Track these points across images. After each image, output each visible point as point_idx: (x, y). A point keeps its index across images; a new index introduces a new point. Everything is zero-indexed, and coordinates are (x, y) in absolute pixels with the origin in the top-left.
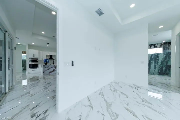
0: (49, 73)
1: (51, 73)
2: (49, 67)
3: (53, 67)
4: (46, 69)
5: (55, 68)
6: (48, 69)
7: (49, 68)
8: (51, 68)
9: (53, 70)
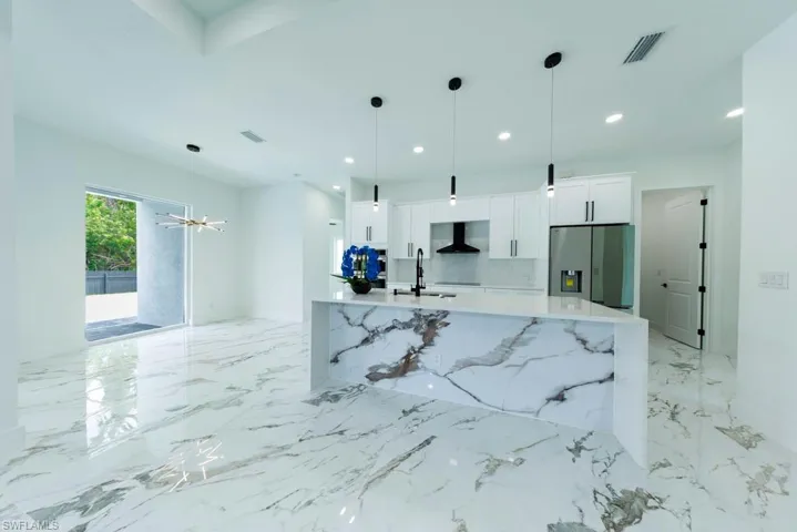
0: (374, 376)
1: (384, 384)
2: (371, 323)
3: (406, 326)
4: (350, 329)
5: (417, 341)
6: (366, 341)
7: (374, 333)
8: (388, 330)
9: (404, 358)
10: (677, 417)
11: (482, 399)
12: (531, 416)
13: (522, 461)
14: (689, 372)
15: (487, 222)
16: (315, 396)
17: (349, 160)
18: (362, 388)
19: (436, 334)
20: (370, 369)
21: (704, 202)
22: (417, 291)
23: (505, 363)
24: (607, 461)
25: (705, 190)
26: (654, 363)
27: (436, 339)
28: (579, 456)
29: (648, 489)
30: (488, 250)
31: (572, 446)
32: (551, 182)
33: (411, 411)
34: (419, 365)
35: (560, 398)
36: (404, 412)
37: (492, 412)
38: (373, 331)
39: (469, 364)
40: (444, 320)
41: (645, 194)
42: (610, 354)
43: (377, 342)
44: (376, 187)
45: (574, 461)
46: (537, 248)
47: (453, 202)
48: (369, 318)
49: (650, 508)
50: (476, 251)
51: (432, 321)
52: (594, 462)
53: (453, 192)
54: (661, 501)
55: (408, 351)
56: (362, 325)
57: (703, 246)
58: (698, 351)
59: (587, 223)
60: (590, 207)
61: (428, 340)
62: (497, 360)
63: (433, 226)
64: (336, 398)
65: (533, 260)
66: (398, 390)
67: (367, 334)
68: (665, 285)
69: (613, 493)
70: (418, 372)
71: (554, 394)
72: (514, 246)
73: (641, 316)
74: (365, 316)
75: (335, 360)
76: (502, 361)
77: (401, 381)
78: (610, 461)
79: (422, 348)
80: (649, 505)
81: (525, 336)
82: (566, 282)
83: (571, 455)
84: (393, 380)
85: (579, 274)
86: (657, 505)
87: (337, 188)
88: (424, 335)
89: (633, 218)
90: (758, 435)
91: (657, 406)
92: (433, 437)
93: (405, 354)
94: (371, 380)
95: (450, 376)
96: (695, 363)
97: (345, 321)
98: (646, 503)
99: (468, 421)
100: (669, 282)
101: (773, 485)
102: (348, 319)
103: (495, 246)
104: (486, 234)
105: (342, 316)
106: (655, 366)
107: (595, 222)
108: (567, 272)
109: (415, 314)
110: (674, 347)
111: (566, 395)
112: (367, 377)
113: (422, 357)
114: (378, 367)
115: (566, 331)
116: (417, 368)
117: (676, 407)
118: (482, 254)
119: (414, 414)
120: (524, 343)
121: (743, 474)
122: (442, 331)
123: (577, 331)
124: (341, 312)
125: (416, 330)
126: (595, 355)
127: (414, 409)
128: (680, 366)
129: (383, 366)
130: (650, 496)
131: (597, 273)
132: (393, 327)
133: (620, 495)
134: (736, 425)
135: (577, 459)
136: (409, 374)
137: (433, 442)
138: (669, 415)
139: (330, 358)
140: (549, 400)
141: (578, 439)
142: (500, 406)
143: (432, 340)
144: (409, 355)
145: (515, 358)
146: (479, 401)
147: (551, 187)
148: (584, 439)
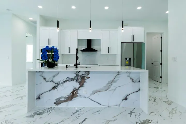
0: (58, 102)
1: (63, 105)
2: (56, 80)
3: (73, 79)
4: (46, 83)
5: (77, 85)
6: (54, 88)
7: (58, 84)
8: (64, 82)
9: (72, 93)
10: (156, 101)
11: (101, 104)
12: (117, 107)
13: (116, 119)
14: (158, 89)
15: (100, 40)
16: (31, 114)
17: (40, 7)
18: (52, 108)
19: (85, 82)
20: (56, 100)
21: (161, 38)
22: (76, 65)
23: (109, 90)
24: (139, 114)
25: (161, 34)
26: (150, 87)
27: (85, 84)
28: (132, 115)
29: (148, 119)
30: (100, 51)
31: (130, 113)
32: (123, 27)
33: (76, 112)
34: (78, 95)
35: (126, 99)
36: (73, 113)
37: (105, 108)
38: (58, 83)
39: (97, 91)
40: (88, 76)
41: (148, 34)
42: (139, 83)
43: (60, 88)
44: (58, 21)
45: (130, 116)
46: (117, 51)
47: (90, 31)
48: (55, 78)
49: (149, 123)
50: (96, 51)
51: (83, 77)
52: (136, 115)
53: (90, 27)
54: (152, 121)
55: (74, 90)
56: (52, 81)
57: (161, 51)
58: (160, 83)
59: (132, 42)
60: (133, 36)
61: (82, 85)
62: (107, 89)
63: (79, 40)
64: (42, 113)
65: (116, 55)
66: (69, 106)
67: (54, 85)
68: (153, 63)
69: (141, 121)
70: (77, 98)
71: (124, 98)
72: (109, 49)
73: (147, 69)
74: (54, 77)
75: (39, 98)
76: (108, 89)
77: (70, 103)
78: (140, 114)
79: (79, 88)
80: (149, 122)
81: (116, 79)
82: (126, 62)
83: (130, 115)
84: (66, 103)
85: (130, 59)
86: (151, 122)
87: (31, 19)
88: (80, 82)
89: (144, 41)
90: (172, 102)
91: (151, 98)
92: (86, 119)
93: (72, 91)
94: (57, 104)
95: (90, 97)
96: (160, 86)
97: (44, 80)
98: (148, 122)
99: (97, 112)
100: (154, 62)
101: (174, 112)
102: (45, 79)
103: (103, 49)
104: (99, 44)
105: (42, 77)
106: (151, 88)
107: (134, 42)
108: (126, 59)
109: (76, 75)
110: (155, 83)
111: (128, 97)
112: (54, 103)
113: (79, 92)
114: (60, 98)
115: (128, 76)
116: (77, 96)
117: (155, 98)
118: (98, 52)
119: (77, 113)
120: (115, 82)
121: (169, 111)
122: (87, 80)
123: (131, 76)
124: (41, 76)
125: (77, 81)
126: (136, 83)
127: (77, 112)
128: (156, 88)
129: (62, 97)
130: (149, 120)
131: (135, 60)
132: (67, 81)
133: (142, 122)
134: (168, 100)
135: (131, 116)
136: (73, 99)
137: (86, 120)
138: (153, 101)
139: (36, 97)
140: (123, 100)
141: (131, 110)
142: (108, 105)
143: (83, 84)
144: (74, 91)
145: (112, 87)
146: (100, 105)
147: (123, 28)
148: (133, 110)
